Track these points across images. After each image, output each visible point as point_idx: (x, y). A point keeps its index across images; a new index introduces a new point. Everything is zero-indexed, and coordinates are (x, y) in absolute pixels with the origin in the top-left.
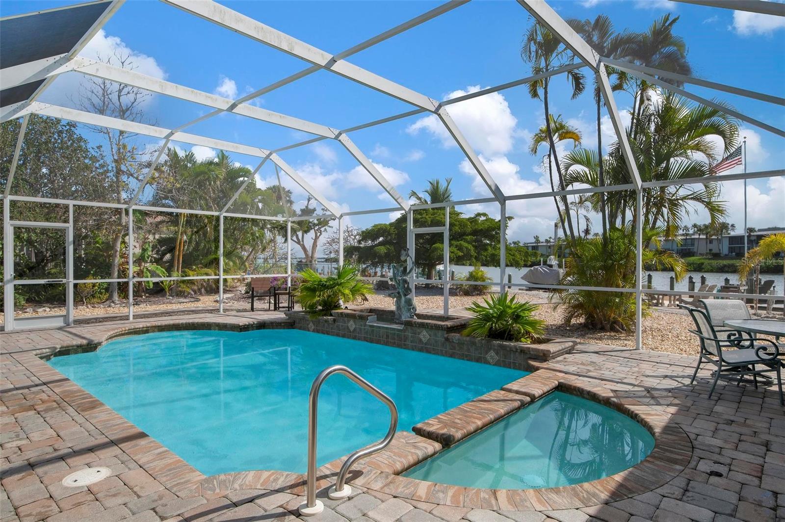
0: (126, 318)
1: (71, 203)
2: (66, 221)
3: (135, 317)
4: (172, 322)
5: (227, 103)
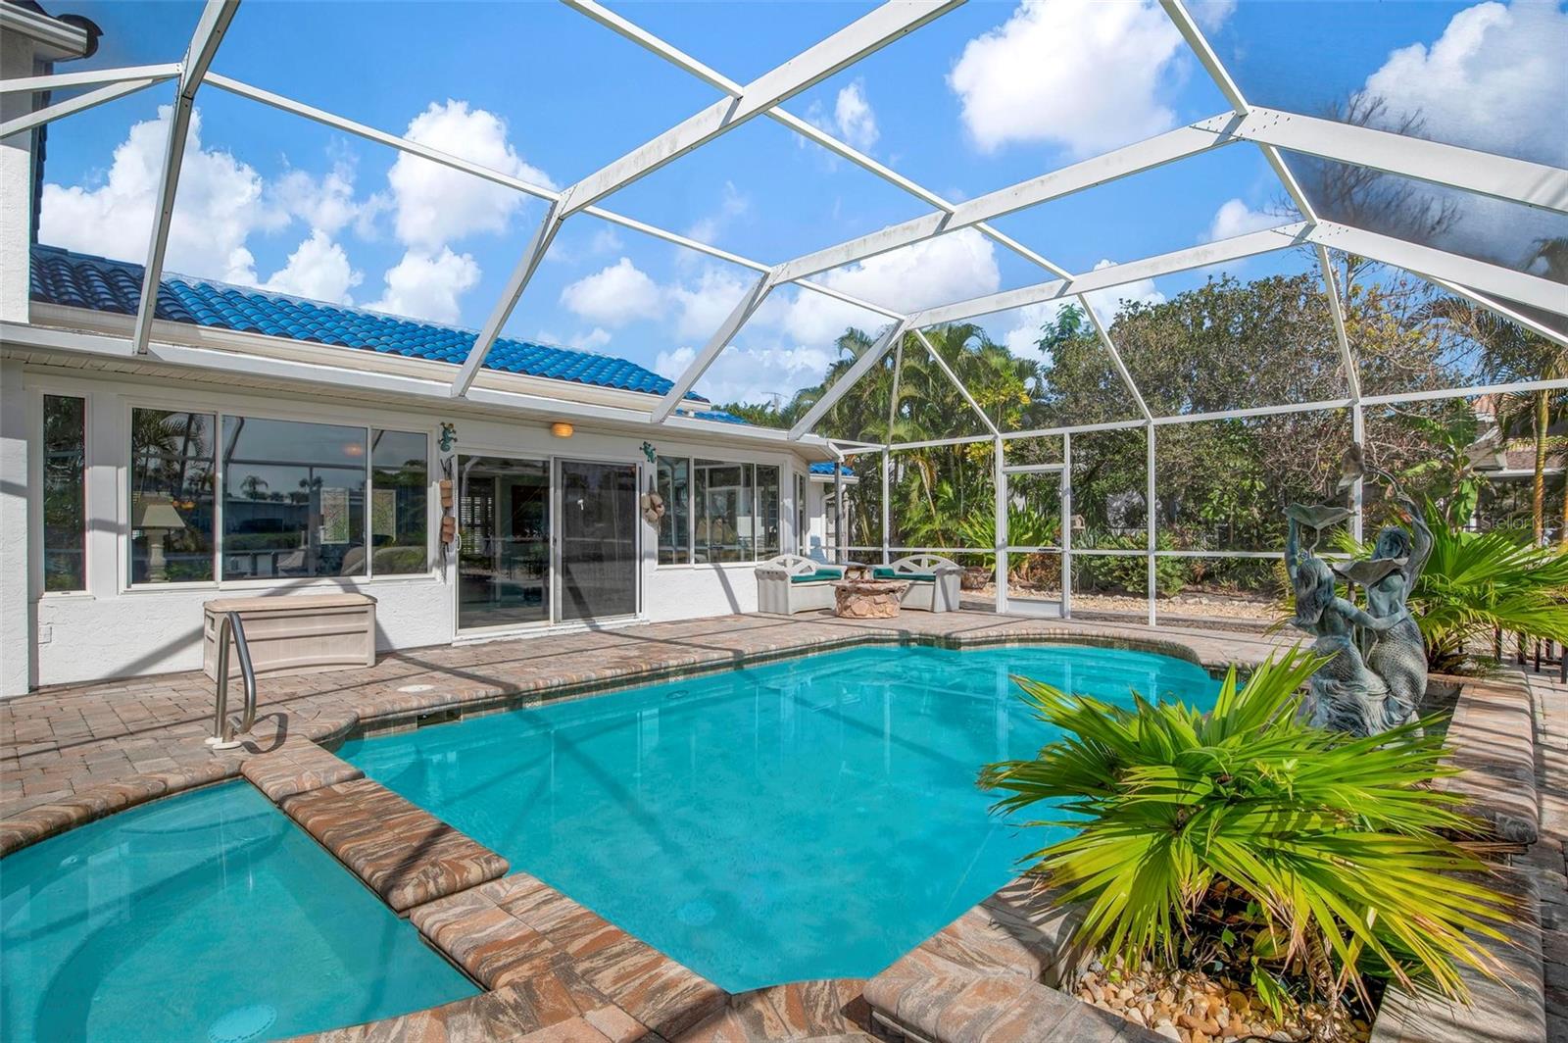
1: (1067, 430)
5: (936, 219)
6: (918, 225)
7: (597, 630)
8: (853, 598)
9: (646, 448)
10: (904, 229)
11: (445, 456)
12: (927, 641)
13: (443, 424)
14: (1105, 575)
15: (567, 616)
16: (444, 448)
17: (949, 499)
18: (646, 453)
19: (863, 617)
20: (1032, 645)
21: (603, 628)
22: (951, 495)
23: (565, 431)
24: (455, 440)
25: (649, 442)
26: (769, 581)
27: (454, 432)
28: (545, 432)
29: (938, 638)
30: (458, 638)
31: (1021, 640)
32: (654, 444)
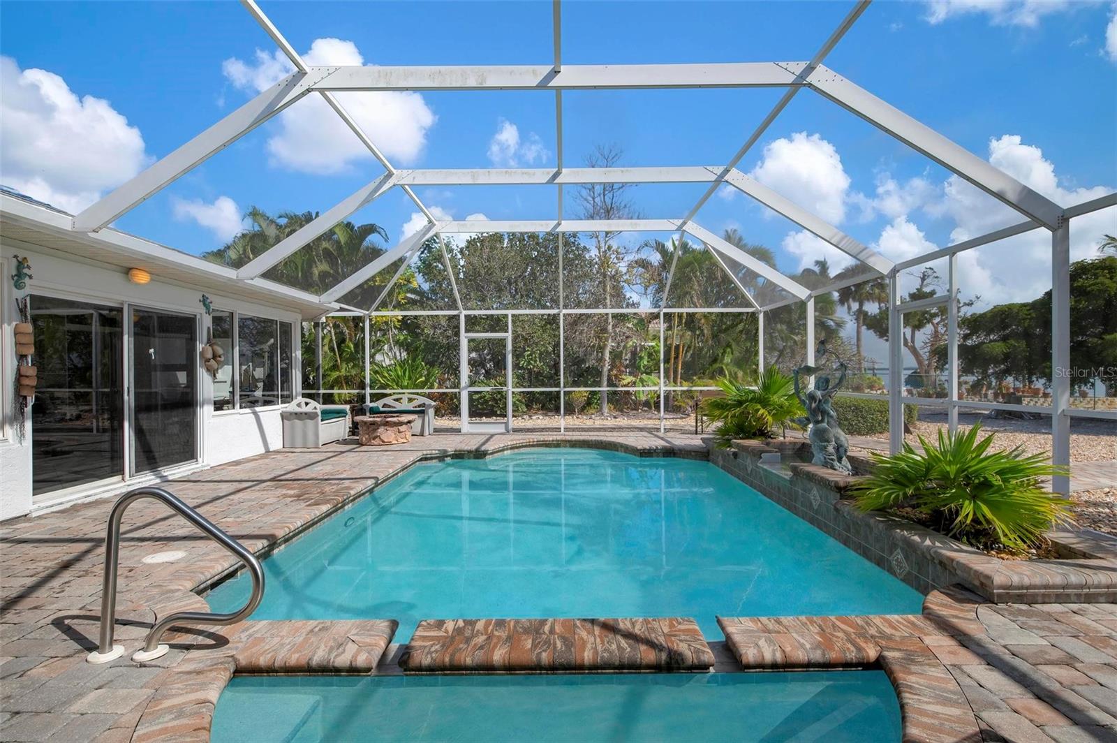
0: (558, 429)
1: (510, 312)
2: (506, 331)
3: (567, 429)
4: (581, 438)
5: (548, 173)
6: (534, 174)
7: (165, 480)
8: (381, 429)
9: (204, 301)
10: (523, 173)
11: (19, 294)
12: (459, 455)
13: (16, 257)
14: (482, 404)
15: (139, 468)
16: (18, 286)
17: (351, 352)
18: (205, 305)
19: (390, 443)
20: (516, 451)
21: (170, 478)
22: (352, 349)
23: (143, 278)
24: (30, 277)
25: (207, 295)
26: (297, 421)
27: (29, 267)
28: (118, 278)
29: (470, 452)
30: (36, 506)
31: (511, 449)
32: (211, 298)
